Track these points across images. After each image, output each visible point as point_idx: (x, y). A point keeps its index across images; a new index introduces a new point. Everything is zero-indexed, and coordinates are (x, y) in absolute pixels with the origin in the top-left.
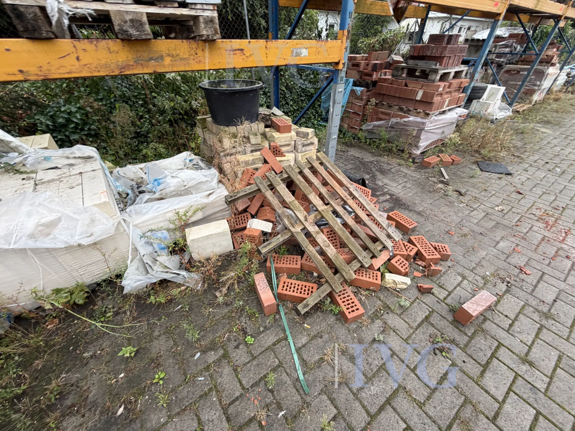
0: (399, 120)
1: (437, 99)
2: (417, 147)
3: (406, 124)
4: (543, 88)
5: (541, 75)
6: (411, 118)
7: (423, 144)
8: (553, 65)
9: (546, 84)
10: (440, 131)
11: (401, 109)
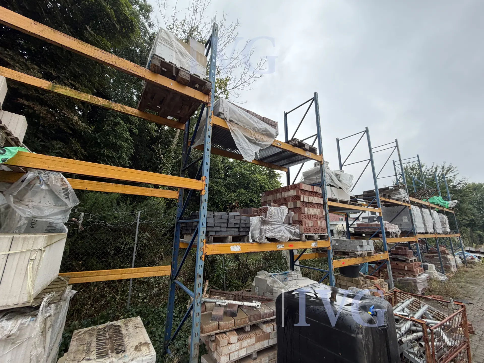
0: (402, 278)
1: (414, 270)
2: (418, 291)
3: (407, 280)
4: (452, 265)
5: (446, 259)
6: (408, 278)
7: (420, 289)
8: (448, 254)
9: (453, 263)
10: (422, 284)
11: (400, 274)
